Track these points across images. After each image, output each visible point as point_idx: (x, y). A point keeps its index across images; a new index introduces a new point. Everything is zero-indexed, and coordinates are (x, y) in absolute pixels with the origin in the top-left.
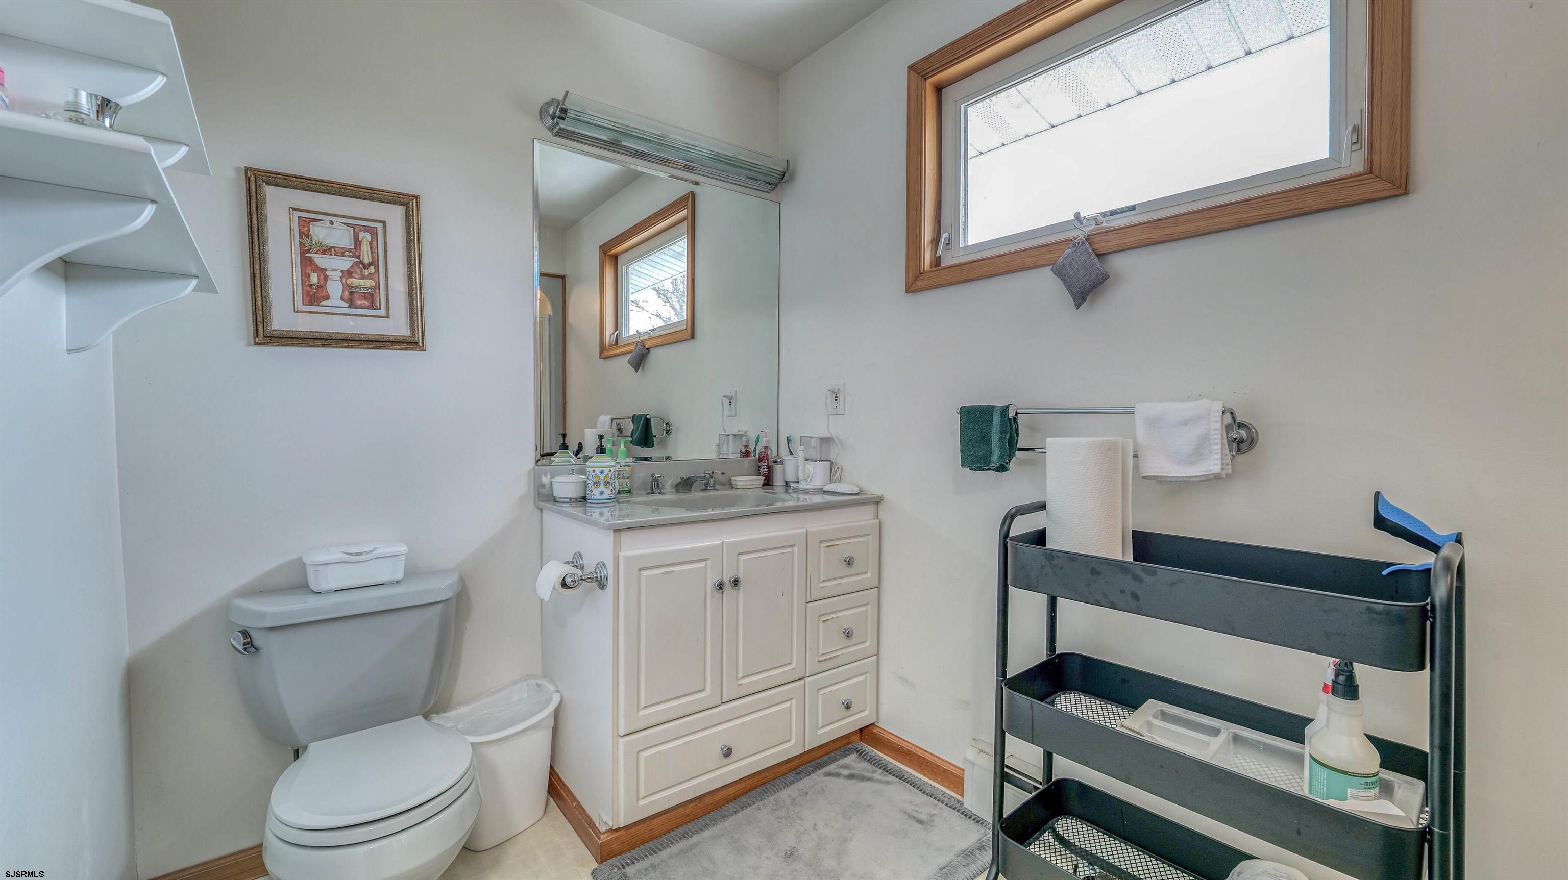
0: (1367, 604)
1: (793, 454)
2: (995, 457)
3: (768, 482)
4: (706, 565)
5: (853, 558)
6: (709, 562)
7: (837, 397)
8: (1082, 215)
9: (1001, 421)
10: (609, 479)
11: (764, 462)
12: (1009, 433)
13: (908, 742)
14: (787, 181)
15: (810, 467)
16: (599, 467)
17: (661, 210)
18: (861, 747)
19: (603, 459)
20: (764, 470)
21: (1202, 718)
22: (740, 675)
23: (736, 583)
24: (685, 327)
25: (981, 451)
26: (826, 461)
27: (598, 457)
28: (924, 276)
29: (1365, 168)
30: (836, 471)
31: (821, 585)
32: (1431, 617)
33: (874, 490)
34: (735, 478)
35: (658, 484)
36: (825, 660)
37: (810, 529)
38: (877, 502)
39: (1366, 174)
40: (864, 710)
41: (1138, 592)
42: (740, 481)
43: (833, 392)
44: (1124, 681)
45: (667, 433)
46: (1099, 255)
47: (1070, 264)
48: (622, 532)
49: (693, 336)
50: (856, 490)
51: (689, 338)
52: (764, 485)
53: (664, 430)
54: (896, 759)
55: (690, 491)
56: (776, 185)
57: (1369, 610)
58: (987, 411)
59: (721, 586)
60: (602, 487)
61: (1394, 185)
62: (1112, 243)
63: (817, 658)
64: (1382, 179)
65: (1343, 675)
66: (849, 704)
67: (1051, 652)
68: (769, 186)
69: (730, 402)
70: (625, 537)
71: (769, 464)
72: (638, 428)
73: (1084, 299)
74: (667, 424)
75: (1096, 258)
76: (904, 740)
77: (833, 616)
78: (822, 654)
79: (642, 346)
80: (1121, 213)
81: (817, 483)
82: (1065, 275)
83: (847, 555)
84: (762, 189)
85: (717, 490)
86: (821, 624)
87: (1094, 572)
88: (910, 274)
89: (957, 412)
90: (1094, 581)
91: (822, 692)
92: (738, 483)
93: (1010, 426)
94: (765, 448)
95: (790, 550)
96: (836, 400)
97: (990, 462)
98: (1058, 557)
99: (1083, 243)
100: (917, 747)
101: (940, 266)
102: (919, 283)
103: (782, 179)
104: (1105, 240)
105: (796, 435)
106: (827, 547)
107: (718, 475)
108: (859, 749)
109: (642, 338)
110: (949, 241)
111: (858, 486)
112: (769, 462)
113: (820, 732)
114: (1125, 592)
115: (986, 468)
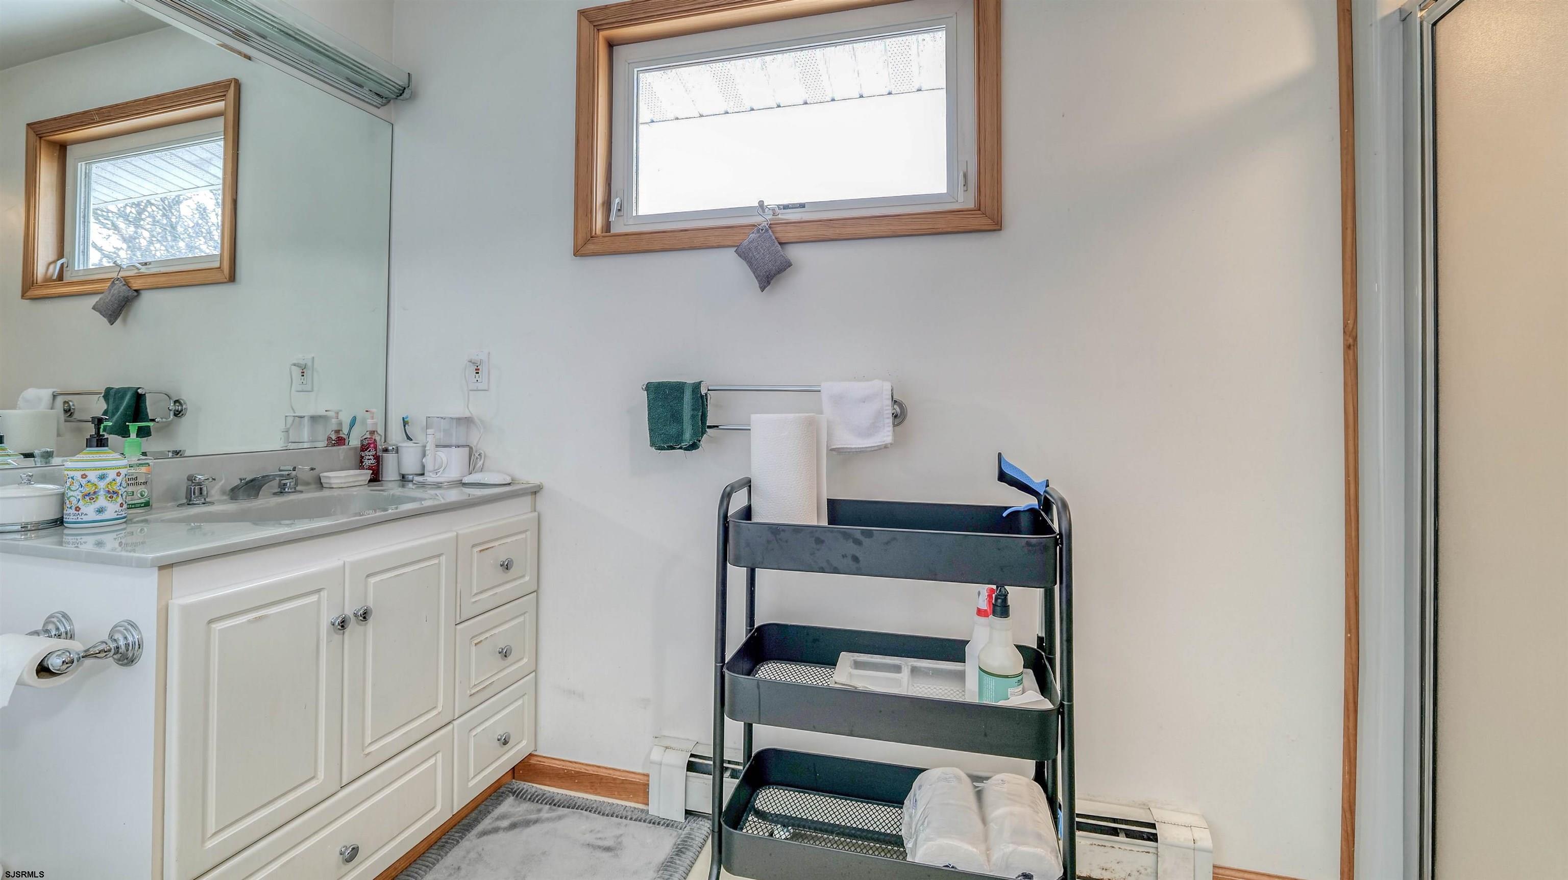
0: (1027, 539)
1: (412, 440)
2: (687, 435)
3: (376, 478)
4: (319, 598)
5: (512, 560)
6: (324, 594)
7: (479, 370)
8: (766, 204)
9: (693, 399)
10: (115, 488)
11: (370, 451)
12: (701, 411)
13: (576, 763)
14: (407, 99)
15: (443, 454)
16: (96, 469)
17: (174, 93)
18: (517, 786)
19: (103, 456)
20: (369, 461)
21: (884, 659)
22: (368, 740)
23: (365, 616)
24: (217, 265)
25: (673, 430)
26: (463, 446)
27: (92, 453)
28: (596, 240)
29: (975, 205)
30: (477, 458)
31: (474, 600)
32: (1060, 544)
33: (530, 478)
34: (326, 474)
35: (201, 489)
36: (477, 692)
37: (460, 532)
38: (535, 491)
39: (976, 210)
40: (522, 741)
41: (858, 555)
42: (338, 478)
43: (474, 363)
44: (815, 641)
45: (175, 415)
46: (780, 244)
47: (756, 248)
48: (174, 569)
49: (232, 278)
50: (508, 480)
51: (225, 280)
52: (370, 481)
53: (170, 410)
54: (561, 788)
55: (257, 495)
56: (388, 101)
57: (1028, 544)
58: (677, 389)
59: (343, 624)
60: (102, 501)
61: (994, 222)
62: (791, 235)
63: (468, 692)
64: (987, 216)
65: (1000, 599)
66: (506, 739)
67: (750, 627)
68: (381, 100)
69: (303, 373)
70: (178, 574)
71: (378, 453)
72: (117, 409)
73: (769, 283)
74: (176, 402)
75: (779, 245)
76: (571, 762)
77: (487, 635)
78: (475, 685)
79: (124, 285)
80: (792, 208)
81: (453, 473)
82: (751, 259)
83: (503, 558)
84: (369, 101)
85: (301, 492)
86: (474, 648)
87: (819, 541)
88: (580, 236)
89: (642, 388)
90: (818, 550)
91: (474, 733)
92: (333, 481)
93: (700, 401)
94: (370, 433)
95: (436, 561)
96: (478, 373)
97: (682, 441)
98: (783, 530)
99: (767, 230)
100: (587, 765)
101: (610, 232)
102: (591, 247)
103: (401, 95)
104: (784, 230)
105: (418, 417)
106: (481, 551)
107: (303, 470)
108: (514, 790)
109: (122, 274)
110: (621, 207)
111: (509, 475)
112: (378, 451)
113: (471, 784)
114: (846, 556)
115: (678, 447)
